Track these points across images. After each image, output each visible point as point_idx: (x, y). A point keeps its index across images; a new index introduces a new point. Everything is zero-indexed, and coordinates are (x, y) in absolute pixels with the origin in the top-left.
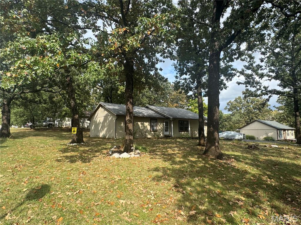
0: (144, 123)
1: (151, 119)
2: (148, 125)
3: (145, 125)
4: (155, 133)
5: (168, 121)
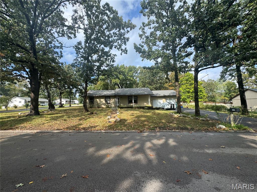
1: (105, 97)
4: (109, 105)
5: (119, 97)
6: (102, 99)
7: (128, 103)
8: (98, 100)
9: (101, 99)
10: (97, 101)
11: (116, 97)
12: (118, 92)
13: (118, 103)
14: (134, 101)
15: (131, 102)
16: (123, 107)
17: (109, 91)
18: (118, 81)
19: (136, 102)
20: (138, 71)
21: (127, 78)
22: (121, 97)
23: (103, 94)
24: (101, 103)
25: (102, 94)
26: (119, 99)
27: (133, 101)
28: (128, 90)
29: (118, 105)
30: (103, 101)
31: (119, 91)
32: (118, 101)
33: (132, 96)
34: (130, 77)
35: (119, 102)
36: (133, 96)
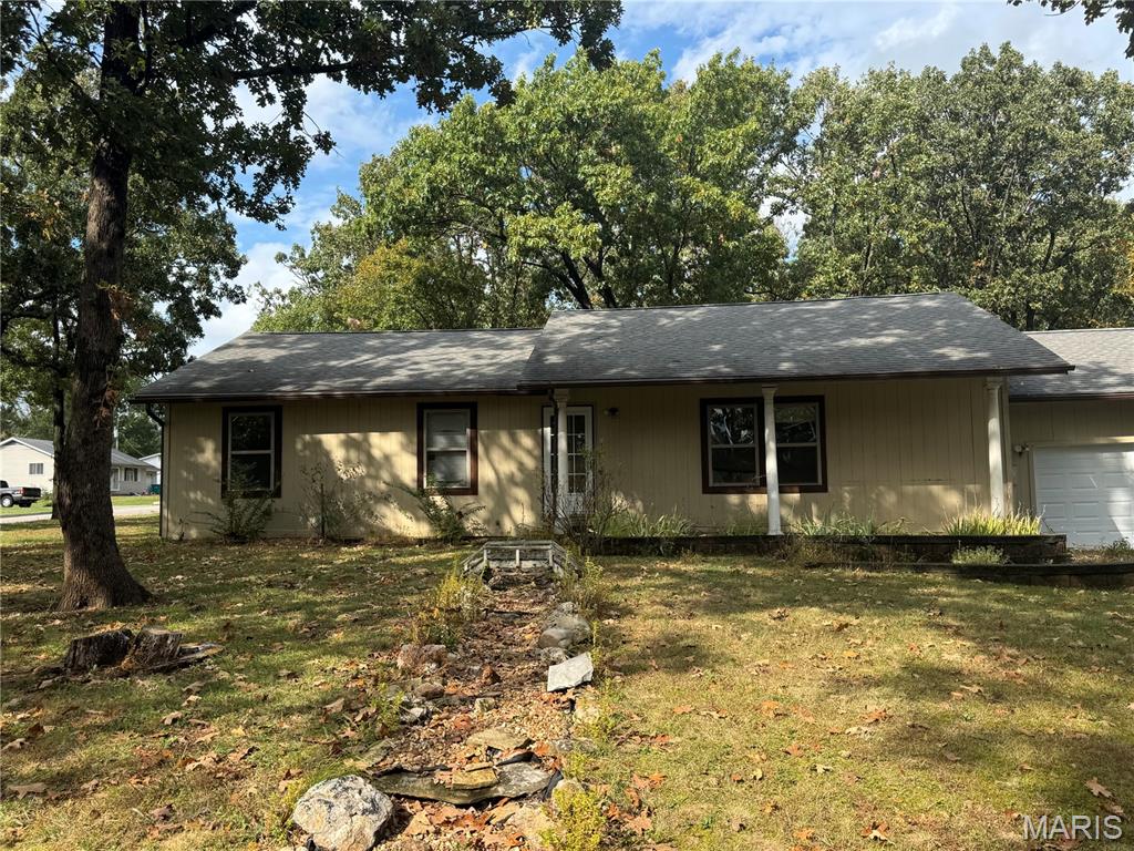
0: (366, 440)
1: (421, 408)
2: (404, 447)
3: (376, 453)
4: (462, 502)
5: (586, 412)
6: (384, 429)
7: (706, 489)
8: (332, 442)
9: (375, 438)
10: (327, 454)
11: (548, 412)
12: (587, 346)
13: (576, 484)
14: (779, 452)
15: (738, 470)
16: (644, 533)
17: (471, 343)
18: (574, 232)
19: (802, 473)
20: (804, 124)
21: (686, 196)
22: (613, 411)
23: (401, 375)
24: (377, 478)
25: (387, 370)
26: (581, 428)
27: (771, 464)
28: (704, 323)
29: (568, 503)
30: (394, 450)
31: (594, 338)
32: (576, 462)
33: (760, 402)
34: (717, 190)
35: (581, 469)
36: (769, 394)
